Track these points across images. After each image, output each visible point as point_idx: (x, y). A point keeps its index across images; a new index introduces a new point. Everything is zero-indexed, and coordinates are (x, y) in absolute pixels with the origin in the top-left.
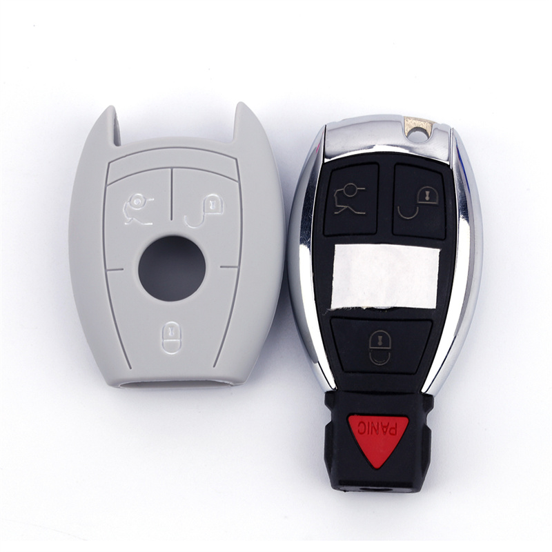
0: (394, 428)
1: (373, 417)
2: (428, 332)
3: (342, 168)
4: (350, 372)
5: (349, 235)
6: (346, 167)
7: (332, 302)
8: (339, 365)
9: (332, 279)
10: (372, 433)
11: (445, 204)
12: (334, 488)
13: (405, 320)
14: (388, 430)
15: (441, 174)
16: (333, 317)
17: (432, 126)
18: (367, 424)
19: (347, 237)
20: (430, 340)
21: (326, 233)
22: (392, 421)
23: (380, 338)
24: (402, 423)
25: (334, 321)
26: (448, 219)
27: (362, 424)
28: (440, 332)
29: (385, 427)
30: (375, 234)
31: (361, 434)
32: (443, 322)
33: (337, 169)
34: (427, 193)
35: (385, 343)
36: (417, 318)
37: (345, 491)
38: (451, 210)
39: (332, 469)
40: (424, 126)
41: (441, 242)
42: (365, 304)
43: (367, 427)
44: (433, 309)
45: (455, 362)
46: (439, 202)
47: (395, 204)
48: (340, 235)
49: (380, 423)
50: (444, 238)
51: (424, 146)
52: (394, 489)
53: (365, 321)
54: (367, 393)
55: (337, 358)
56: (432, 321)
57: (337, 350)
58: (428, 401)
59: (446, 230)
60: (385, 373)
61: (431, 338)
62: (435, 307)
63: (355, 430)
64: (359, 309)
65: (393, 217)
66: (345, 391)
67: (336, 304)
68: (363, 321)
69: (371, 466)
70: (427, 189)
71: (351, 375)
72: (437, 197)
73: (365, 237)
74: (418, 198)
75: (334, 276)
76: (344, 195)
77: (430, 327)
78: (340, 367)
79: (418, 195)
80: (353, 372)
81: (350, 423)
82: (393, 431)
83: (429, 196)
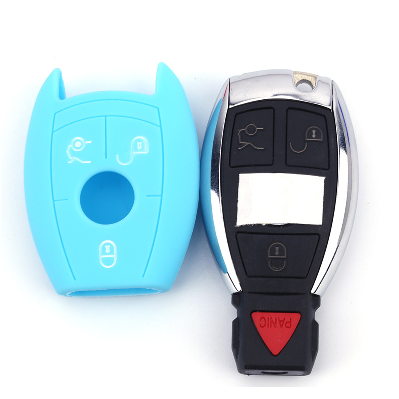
0: (289, 322)
1: (272, 314)
2: (316, 244)
3: (244, 112)
4: (253, 277)
5: (250, 166)
6: (247, 111)
7: (238, 220)
8: (244, 271)
9: (237, 201)
10: (271, 326)
11: (328, 141)
12: (241, 372)
13: (297, 234)
14: (285, 323)
15: (324, 116)
16: (238, 233)
17: (316, 79)
18: (267, 319)
19: (249, 168)
20: (317, 251)
21: (232, 165)
22: (287, 316)
23: (277, 249)
24: (296, 318)
25: (239, 235)
26: (331, 152)
27: (263, 319)
28: (325, 244)
29: (281, 321)
30: (272, 165)
31: (262, 327)
32: (328, 235)
33: (240, 113)
34: (314, 131)
35: (281, 253)
36: (307, 232)
37: (249, 374)
38: (333, 146)
39: (239, 356)
40: (309, 79)
41: (325, 171)
42: (264, 222)
43: (267, 322)
44: (320, 225)
45: (337, 268)
46: (323, 139)
47: (288, 141)
48: (243, 166)
49: (277, 318)
50: (327, 168)
51: (311, 94)
52: (290, 372)
53: (265, 236)
54: (267, 294)
55: (242, 265)
56: (318, 235)
57: (242, 259)
58: (316, 301)
59: (329, 161)
60: (281, 277)
61: (318, 249)
62: (321, 224)
63: (257, 323)
64: (260, 225)
65: (286, 150)
66: (249, 292)
67: (241, 221)
68: (263, 235)
69: (271, 353)
70: (314, 129)
71: (254, 279)
72: (322, 135)
73: (263, 167)
74: (306, 136)
75: (239, 199)
76: (247, 134)
77: (317, 240)
78: (245, 273)
79: (306, 133)
80: (255, 277)
81: (253, 318)
82: (288, 325)
83: (315, 134)
